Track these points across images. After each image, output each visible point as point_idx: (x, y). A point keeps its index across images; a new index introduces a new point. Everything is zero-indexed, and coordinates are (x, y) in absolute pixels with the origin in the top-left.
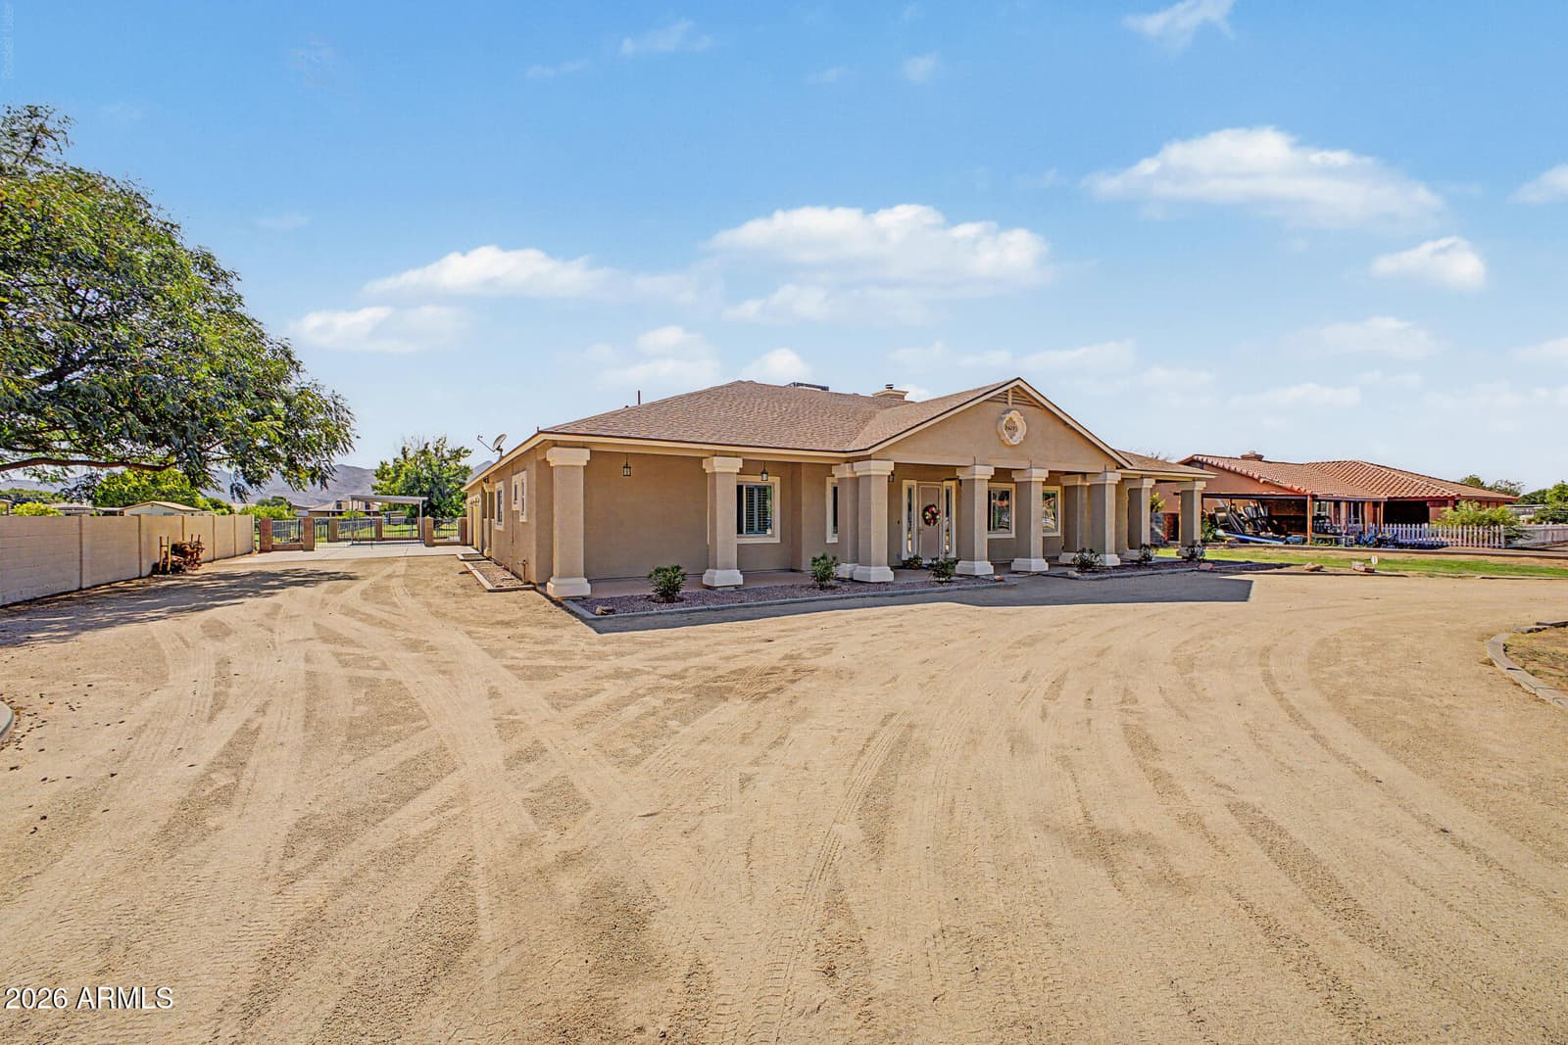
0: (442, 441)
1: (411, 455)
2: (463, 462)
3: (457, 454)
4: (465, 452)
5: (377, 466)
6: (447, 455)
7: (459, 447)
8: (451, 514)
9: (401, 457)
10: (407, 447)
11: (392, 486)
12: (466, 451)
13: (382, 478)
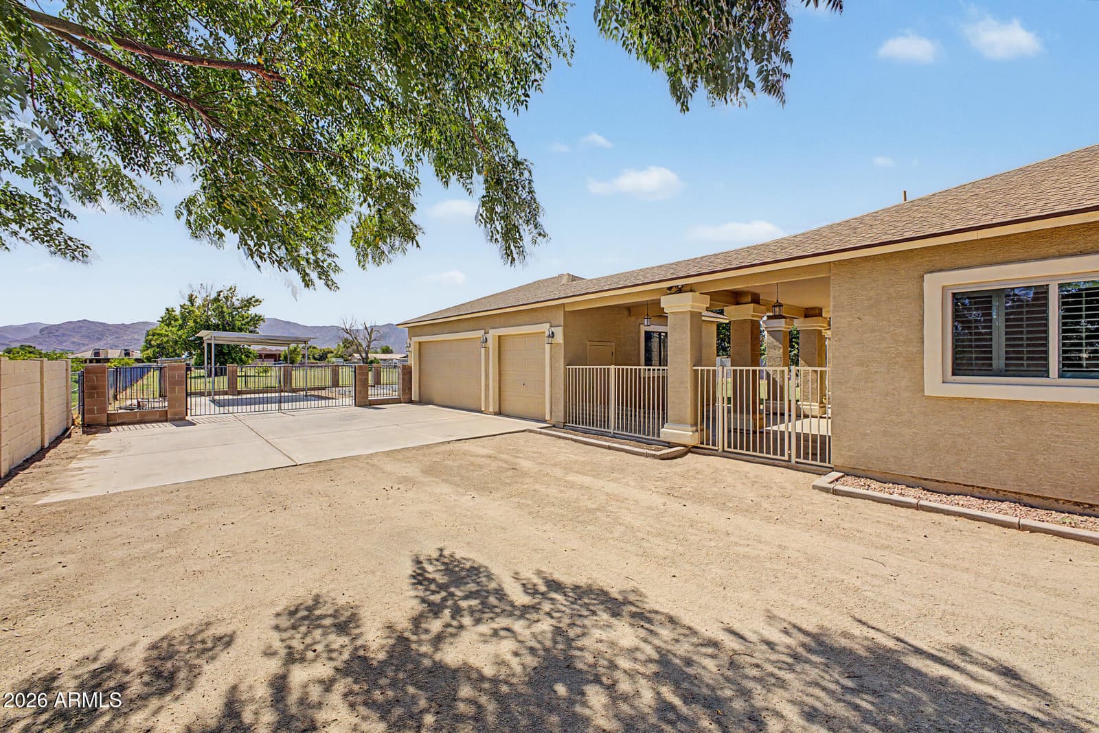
0: (232, 290)
1: (198, 302)
2: (253, 311)
3: (249, 303)
4: (255, 302)
5: (162, 313)
6: (237, 304)
7: (250, 296)
8: (241, 360)
9: (188, 303)
10: (195, 294)
11: (180, 333)
12: (257, 301)
13: (169, 325)
